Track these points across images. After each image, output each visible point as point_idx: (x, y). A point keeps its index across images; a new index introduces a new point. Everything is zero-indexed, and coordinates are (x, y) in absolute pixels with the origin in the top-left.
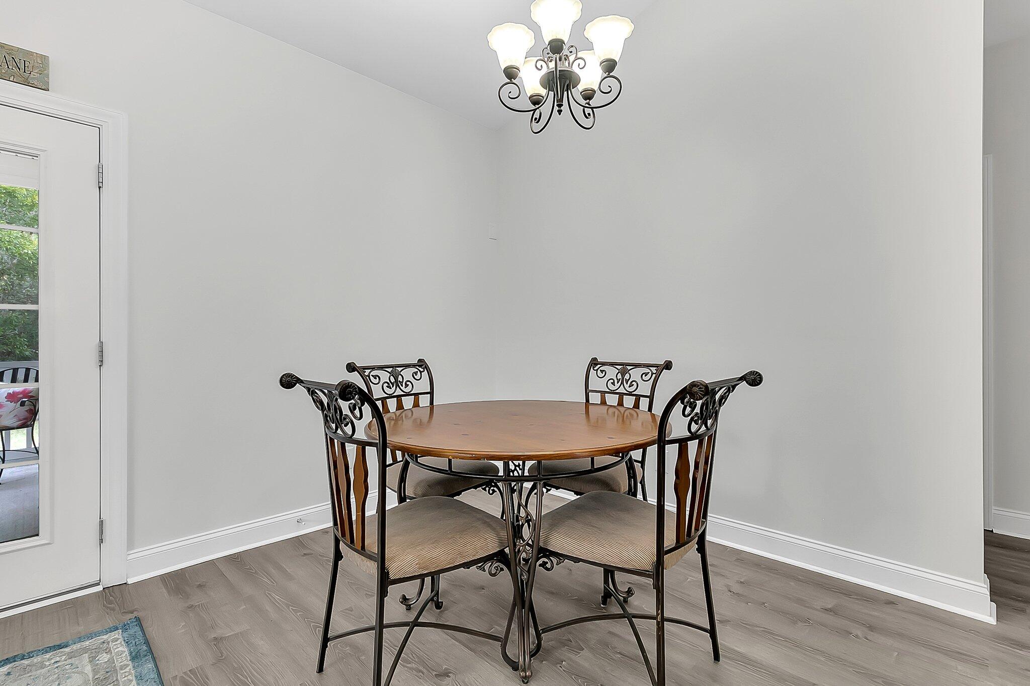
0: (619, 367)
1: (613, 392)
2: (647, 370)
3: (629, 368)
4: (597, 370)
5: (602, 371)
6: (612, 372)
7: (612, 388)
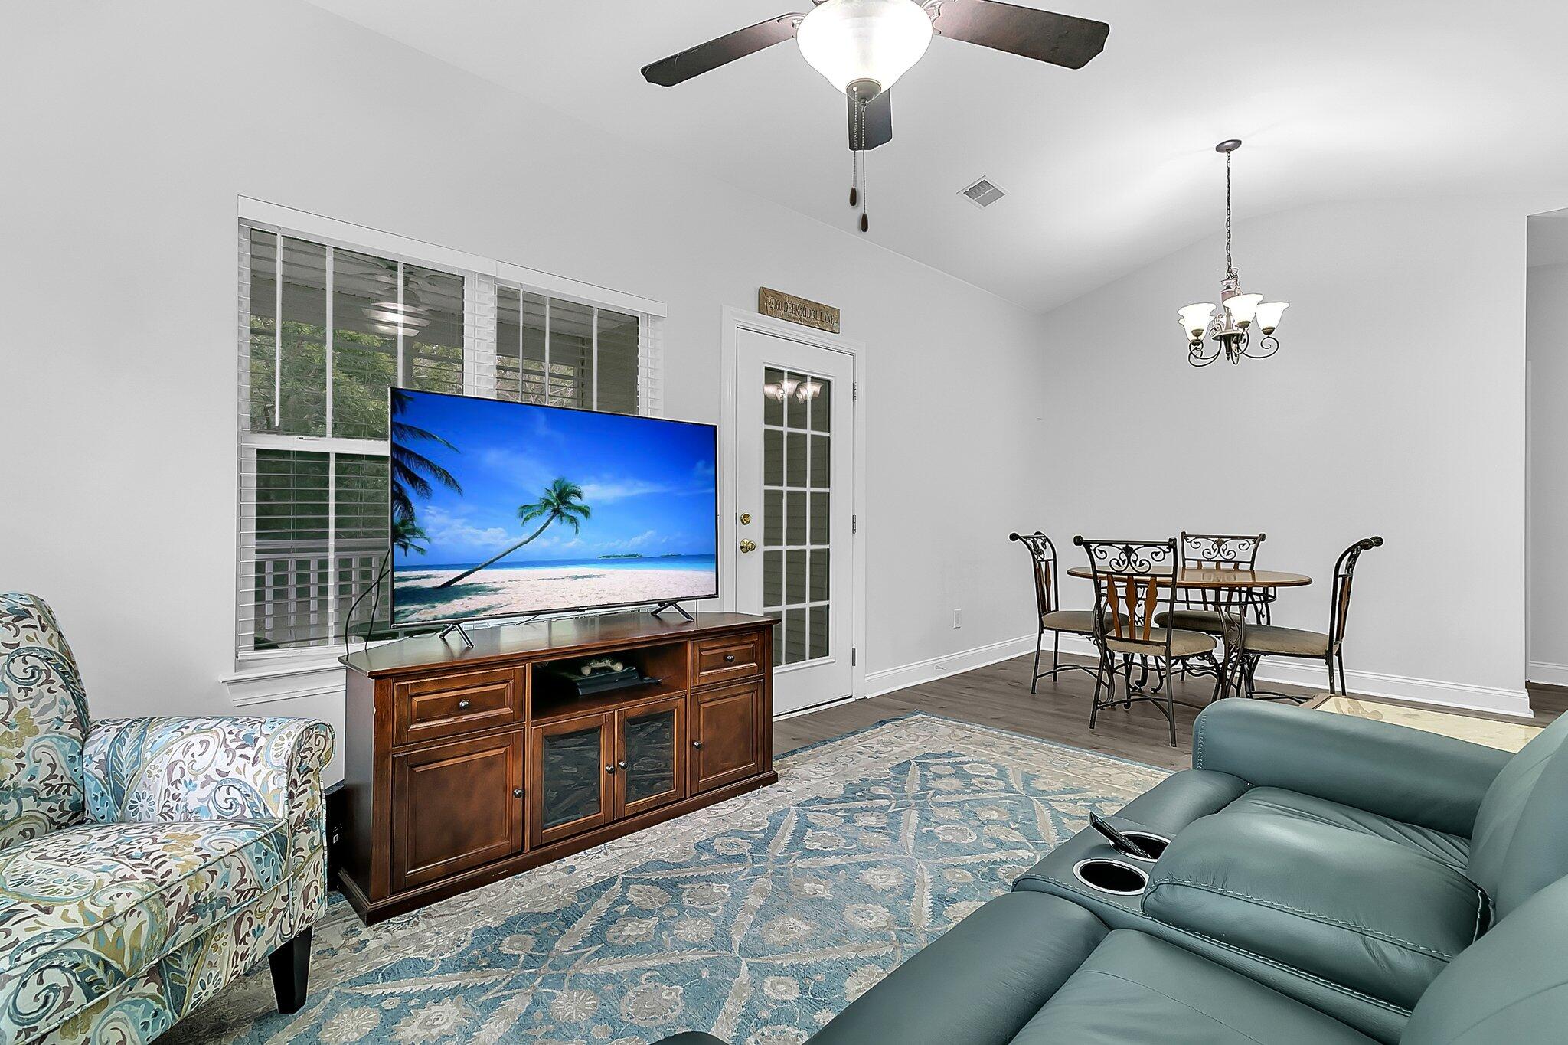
0: (1214, 539)
1: (1210, 560)
2: (1243, 542)
3: (1225, 540)
4: (1191, 542)
5: (1196, 543)
6: (1208, 544)
7: (1209, 556)
